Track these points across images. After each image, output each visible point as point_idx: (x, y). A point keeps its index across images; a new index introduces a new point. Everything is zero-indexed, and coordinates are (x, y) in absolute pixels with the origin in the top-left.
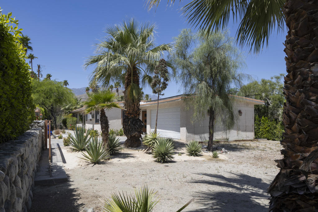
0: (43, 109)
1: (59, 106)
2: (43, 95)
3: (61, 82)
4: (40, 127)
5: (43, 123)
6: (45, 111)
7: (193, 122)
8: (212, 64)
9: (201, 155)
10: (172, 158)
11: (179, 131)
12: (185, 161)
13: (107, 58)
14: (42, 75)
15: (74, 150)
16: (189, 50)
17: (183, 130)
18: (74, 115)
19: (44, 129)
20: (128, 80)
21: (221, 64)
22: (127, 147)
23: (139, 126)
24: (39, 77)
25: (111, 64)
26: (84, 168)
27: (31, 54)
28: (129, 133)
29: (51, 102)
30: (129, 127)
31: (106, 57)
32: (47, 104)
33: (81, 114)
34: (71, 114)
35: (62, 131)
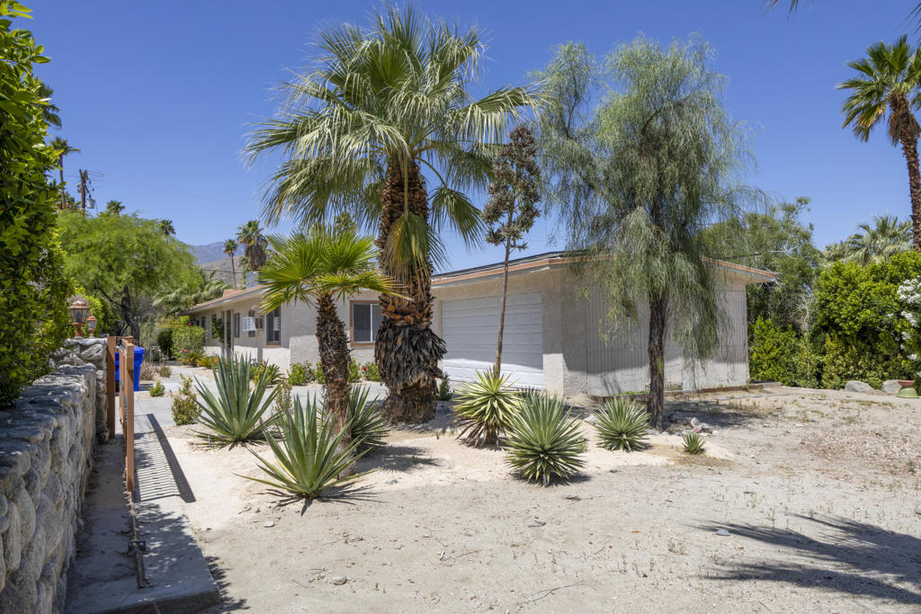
0: (97, 302)
1: (149, 294)
2: (97, 258)
3: (152, 223)
4: (90, 361)
5: (100, 346)
6: (104, 309)
7: (606, 337)
8: (663, 152)
9: (647, 447)
10: (578, 463)
11: (540, 366)
12: (612, 471)
13: (331, 123)
14: (93, 202)
15: (213, 439)
16: (582, 109)
17: (555, 361)
18: (196, 319)
19: (105, 367)
20: (393, 202)
21: (693, 154)
22: (393, 423)
23: (431, 353)
24: (84, 206)
25: (345, 144)
26: (271, 524)
27: (58, 140)
28: (397, 375)
29: (120, 281)
30: (400, 357)
31: (326, 123)
32: (110, 286)
33: (218, 317)
34: (183, 319)
35: (159, 368)
